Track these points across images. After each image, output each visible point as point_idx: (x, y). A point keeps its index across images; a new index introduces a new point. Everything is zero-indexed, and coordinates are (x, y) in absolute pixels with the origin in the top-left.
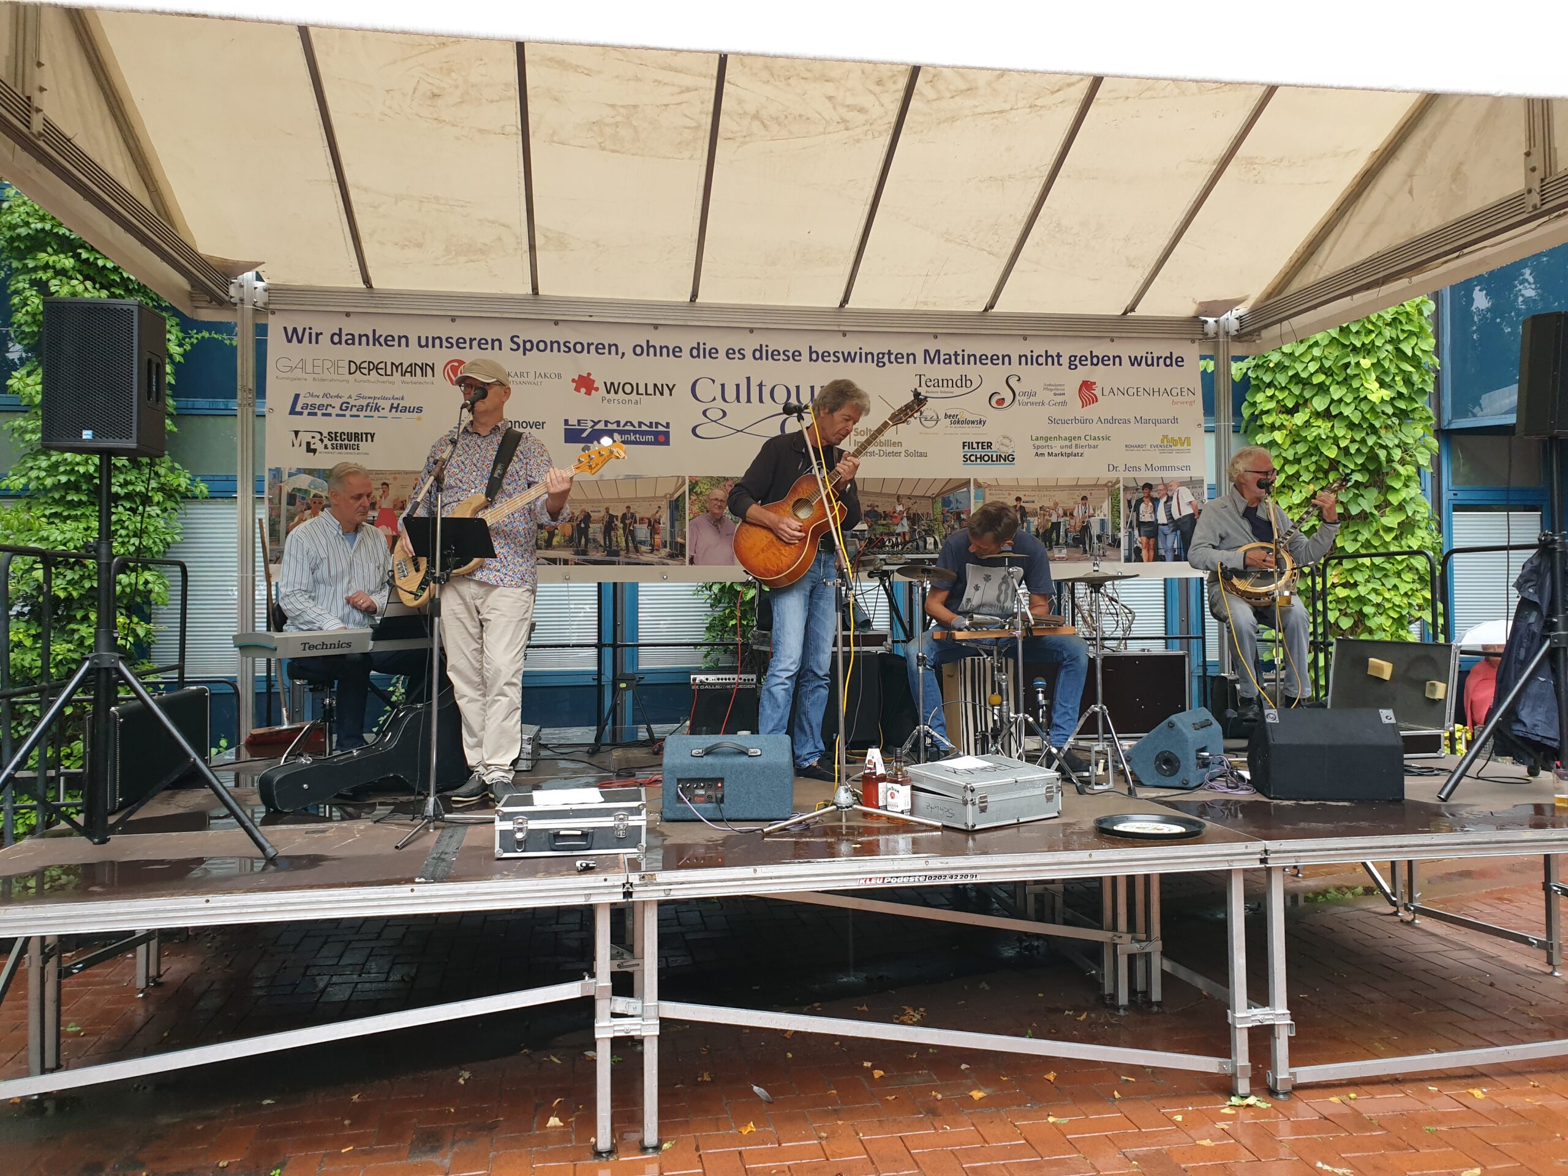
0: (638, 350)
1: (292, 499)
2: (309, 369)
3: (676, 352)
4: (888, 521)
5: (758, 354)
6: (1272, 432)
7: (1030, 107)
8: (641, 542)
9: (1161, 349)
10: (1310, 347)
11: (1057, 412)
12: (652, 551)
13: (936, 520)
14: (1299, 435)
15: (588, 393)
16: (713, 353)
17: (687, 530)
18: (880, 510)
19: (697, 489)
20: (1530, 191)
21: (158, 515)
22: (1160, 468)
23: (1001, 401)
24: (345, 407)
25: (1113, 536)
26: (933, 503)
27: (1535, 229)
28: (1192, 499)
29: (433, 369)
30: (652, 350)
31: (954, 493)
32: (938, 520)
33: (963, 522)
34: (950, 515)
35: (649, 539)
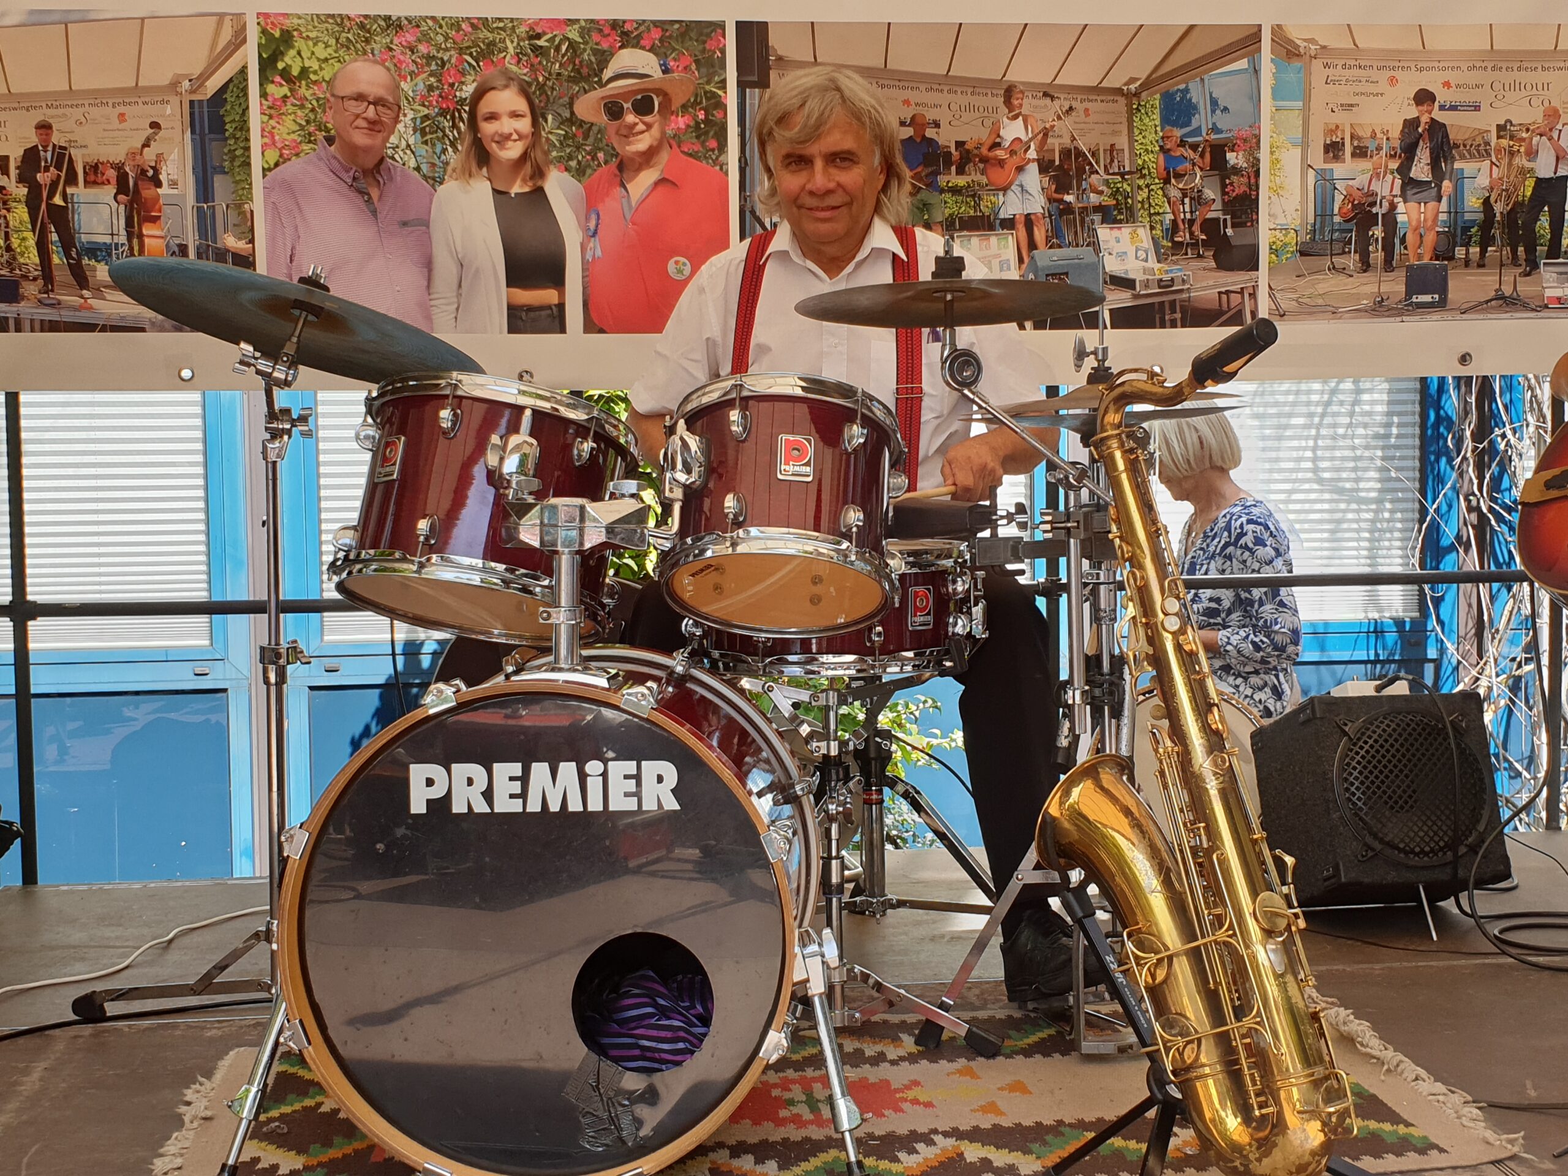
4: (973, 176)
13: (1140, 171)
17: (258, 204)
18: (946, 137)
19: (290, 61)
26: (1131, 114)
31: (1206, 77)
32: (1145, 172)
33: (1234, 178)
34: (1189, 153)
35: (123, 239)
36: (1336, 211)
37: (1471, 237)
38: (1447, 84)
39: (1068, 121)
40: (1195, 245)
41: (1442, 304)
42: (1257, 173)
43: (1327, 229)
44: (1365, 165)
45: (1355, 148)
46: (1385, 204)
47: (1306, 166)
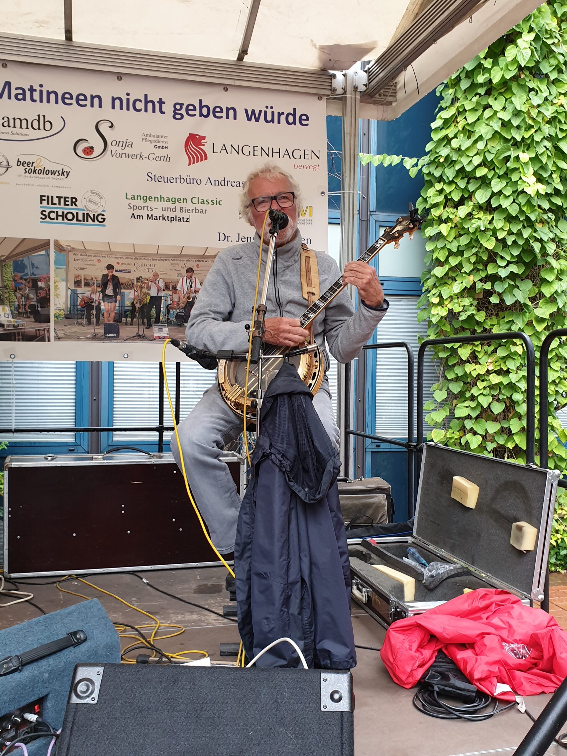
11: (158, 168)
13: (6, 287)
23: (89, 150)
26: (2, 267)
31: (30, 256)
32: (8, 287)
33: (41, 291)
34: (24, 282)
36: (78, 304)
37: (127, 315)
38: (118, 263)
40: (26, 313)
41: (117, 337)
42: (49, 290)
43: (75, 310)
44: (89, 289)
45: (85, 283)
46: (97, 302)
47: (68, 288)
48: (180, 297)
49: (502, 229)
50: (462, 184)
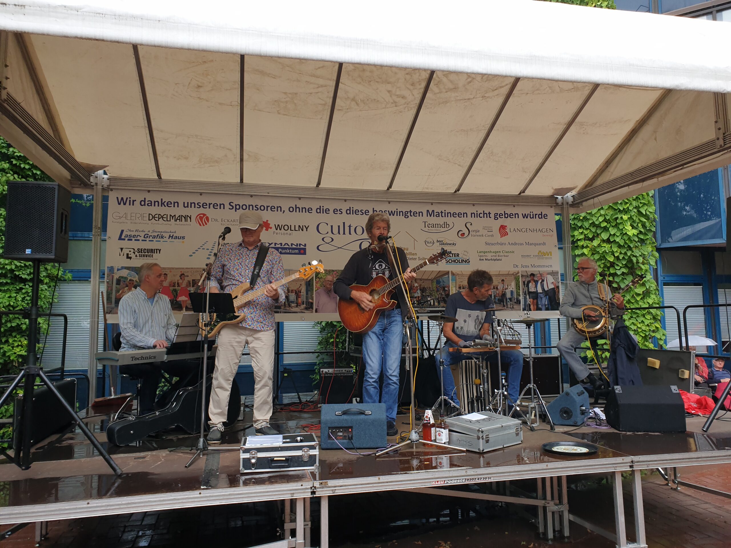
0: (291, 210)
1: (118, 282)
2: (129, 218)
3: (310, 210)
5: (348, 212)
6: (583, 249)
7: (482, 97)
8: (292, 302)
9: (537, 210)
10: (599, 210)
11: (489, 240)
12: (297, 306)
13: (433, 290)
14: (595, 250)
15: (267, 230)
16: (327, 211)
17: (314, 295)
19: (319, 276)
20: (718, 139)
21: (46, 289)
22: (538, 266)
23: (463, 234)
24: (146, 236)
25: (517, 298)
26: (432, 283)
27: (720, 156)
28: (553, 281)
29: (190, 218)
30: (298, 209)
31: (442, 277)
35: (295, 300)
39: (423, 284)
47: (456, 290)
48: (500, 292)
49: (617, 251)
50: (594, 230)
